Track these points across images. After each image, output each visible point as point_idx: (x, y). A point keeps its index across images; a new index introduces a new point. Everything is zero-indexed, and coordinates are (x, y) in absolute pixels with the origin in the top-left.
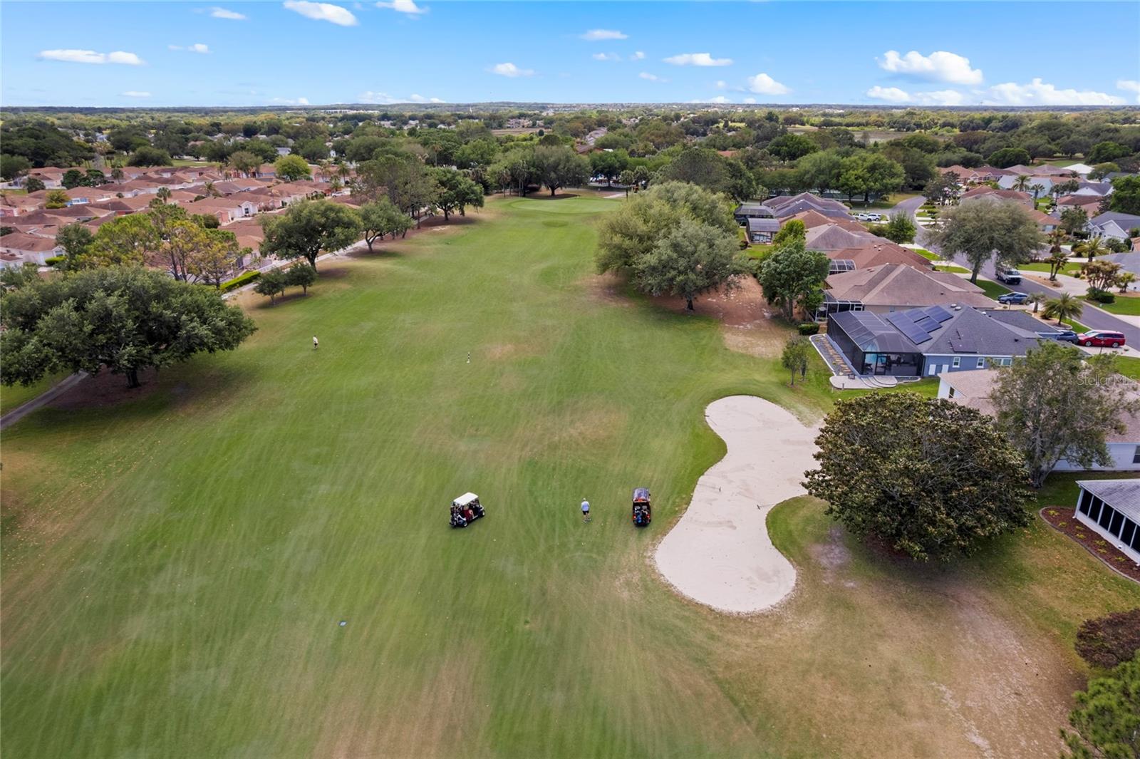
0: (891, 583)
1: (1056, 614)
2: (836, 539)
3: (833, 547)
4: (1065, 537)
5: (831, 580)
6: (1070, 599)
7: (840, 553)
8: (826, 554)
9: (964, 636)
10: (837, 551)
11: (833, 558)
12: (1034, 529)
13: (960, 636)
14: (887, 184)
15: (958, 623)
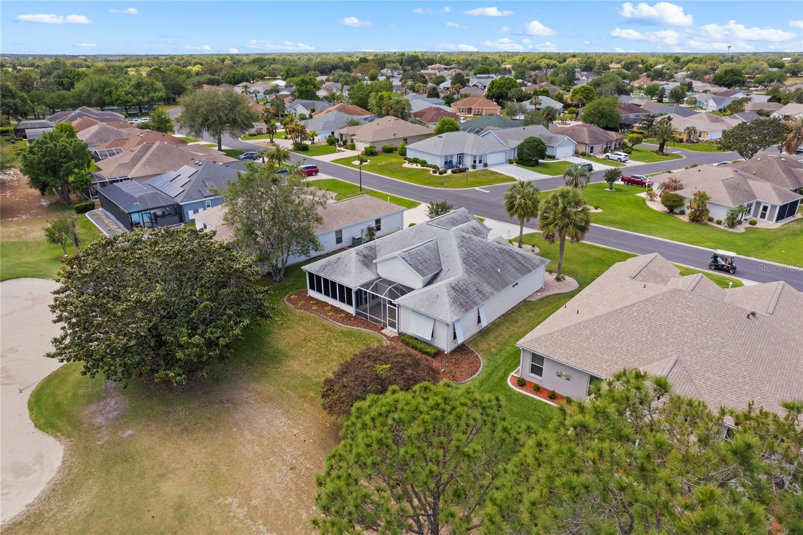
0: (169, 412)
1: (309, 378)
2: (111, 390)
3: (108, 401)
4: (305, 313)
5: (106, 438)
6: (316, 361)
7: (116, 403)
8: (101, 411)
9: (242, 436)
10: (112, 403)
11: (109, 412)
12: (283, 315)
13: (239, 436)
14: (153, 97)
15: (235, 425)
